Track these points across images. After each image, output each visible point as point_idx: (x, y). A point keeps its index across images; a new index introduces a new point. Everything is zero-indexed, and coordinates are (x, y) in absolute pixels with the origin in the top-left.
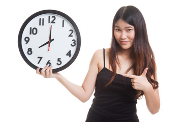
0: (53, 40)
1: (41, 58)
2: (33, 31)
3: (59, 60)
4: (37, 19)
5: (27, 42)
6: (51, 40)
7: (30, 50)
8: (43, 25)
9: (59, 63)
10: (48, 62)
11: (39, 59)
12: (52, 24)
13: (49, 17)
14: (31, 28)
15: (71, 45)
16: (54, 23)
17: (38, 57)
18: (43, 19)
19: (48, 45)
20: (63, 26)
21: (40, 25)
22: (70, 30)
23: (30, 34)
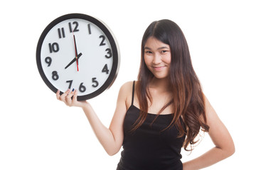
0: (81, 54)
1: (71, 82)
2: (54, 48)
3: (94, 80)
4: (54, 30)
5: (49, 63)
6: (78, 56)
7: (55, 74)
8: (64, 36)
9: (95, 84)
10: (81, 86)
11: (69, 84)
12: (75, 33)
13: (70, 24)
14: (50, 44)
15: (106, 56)
16: (78, 30)
17: (67, 82)
18: (63, 29)
19: (75, 62)
20: (90, 33)
21: (60, 37)
22: (100, 37)
23: (51, 52)
